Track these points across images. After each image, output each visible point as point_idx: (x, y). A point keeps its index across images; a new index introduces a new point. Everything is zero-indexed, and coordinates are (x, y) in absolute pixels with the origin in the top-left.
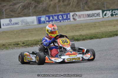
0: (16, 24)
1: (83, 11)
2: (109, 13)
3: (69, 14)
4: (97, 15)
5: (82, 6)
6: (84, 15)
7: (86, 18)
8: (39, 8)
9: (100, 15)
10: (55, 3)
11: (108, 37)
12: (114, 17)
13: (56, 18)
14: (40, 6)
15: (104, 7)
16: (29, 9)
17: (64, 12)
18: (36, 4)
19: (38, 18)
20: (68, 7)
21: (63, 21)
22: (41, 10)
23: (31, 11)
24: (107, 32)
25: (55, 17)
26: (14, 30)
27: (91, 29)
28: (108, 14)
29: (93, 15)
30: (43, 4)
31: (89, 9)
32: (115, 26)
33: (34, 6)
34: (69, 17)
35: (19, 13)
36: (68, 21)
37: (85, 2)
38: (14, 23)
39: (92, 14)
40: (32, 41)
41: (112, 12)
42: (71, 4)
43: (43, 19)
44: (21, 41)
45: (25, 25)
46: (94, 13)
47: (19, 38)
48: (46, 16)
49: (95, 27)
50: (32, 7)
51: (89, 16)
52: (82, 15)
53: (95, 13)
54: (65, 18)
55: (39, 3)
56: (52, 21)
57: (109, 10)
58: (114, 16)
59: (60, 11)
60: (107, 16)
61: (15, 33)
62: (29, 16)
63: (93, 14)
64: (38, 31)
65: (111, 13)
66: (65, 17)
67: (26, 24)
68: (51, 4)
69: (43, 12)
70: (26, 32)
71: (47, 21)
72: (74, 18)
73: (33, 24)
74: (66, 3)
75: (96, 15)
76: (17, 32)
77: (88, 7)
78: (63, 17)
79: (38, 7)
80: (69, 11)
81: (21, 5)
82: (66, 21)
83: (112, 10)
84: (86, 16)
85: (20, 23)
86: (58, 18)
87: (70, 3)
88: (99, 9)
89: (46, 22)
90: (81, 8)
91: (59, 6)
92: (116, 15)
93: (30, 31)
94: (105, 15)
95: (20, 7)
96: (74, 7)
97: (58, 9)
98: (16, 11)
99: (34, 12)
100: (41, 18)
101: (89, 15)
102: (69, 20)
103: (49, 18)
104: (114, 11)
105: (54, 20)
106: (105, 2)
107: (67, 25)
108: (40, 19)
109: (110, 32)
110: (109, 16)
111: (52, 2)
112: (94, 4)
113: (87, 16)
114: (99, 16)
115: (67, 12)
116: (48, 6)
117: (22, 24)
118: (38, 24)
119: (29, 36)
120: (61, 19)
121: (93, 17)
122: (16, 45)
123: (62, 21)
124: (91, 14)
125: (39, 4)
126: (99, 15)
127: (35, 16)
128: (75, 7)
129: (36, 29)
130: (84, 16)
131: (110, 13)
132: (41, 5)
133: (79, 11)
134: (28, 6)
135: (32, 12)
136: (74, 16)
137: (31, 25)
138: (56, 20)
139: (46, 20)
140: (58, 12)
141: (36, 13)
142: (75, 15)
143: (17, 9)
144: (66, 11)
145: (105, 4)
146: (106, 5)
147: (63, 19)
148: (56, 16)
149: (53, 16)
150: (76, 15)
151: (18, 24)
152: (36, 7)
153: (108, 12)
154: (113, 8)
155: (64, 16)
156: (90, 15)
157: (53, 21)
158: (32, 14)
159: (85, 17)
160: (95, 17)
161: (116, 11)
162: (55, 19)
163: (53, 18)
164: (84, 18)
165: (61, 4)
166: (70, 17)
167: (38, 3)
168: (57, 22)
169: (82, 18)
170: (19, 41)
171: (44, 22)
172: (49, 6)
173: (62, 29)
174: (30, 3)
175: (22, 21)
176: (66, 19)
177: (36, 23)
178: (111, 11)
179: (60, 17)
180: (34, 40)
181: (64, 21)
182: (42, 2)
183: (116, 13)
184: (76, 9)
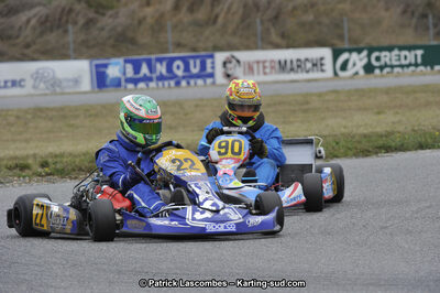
0: (14, 83)
1: (263, 48)
2: (358, 61)
3: (212, 56)
4: (314, 65)
5: (259, 28)
6: (264, 62)
7: (271, 73)
8: (103, 29)
9: (324, 68)
10: (162, 15)
11: (356, 155)
12: (376, 77)
13: (161, 69)
14: (106, 21)
15: (341, 37)
16: (66, 31)
17: (194, 50)
18: (91, 15)
19: (97, 66)
20: (207, 32)
21: (188, 83)
22: (110, 38)
23: (70, 38)
24: (353, 137)
25: (158, 66)
26: (8, 110)
27: (291, 119)
28: (354, 65)
29: (299, 66)
30: (116, 16)
31: (284, 43)
32: (379, 113)
33: (81, 21)
34: (209, 70)
35: (28, 46)
36: (205, 82)
37: (270, 13)
38: (6, 82)
39: (295, 63)
40: (75, 156)
41: (369, 56)
42: (220, 20)
43: (113, 71)
44: (34, 156)
45: (47, 92)
46: (303, 58)
47: (27, 141)
48: (126, 61)
49: (306, 111)
50: (75, 23)
51: (283, 66)
52: (258, 62)
53: (307, 60)
54: (195, 70)
55: (101, 11)
56: (147, 79)
57: (359, 51)
58: (377, 71)
59: (179, 46)
60: (350, 71)
61: (12, 119)
62: (64, 56)
63: (298, 60)
64: (96, 115)
65: (365, 61)
66: (195, 66)
67: (52, 85)
68: (145, 18)
69: (113, 46)
70: (51, 119)
71: (128, 80)
72: (230, 72)
73: (78, 90)
74: (201, 15)
75: (309, 65)
76: (18, 117)
77: (283, 36)
78: (187, 69)
79: (99, 25)
80: (210, 44)
81: (35, 16)
82: (200, 82)
83: (371, 50)
84: (272, 68)
85: (29, 83)
86: (169, 69)
87: (217, 17)
88: (320, 44)
89: (123, 83)
90: (255, 35)
91: (175, 27)
92: (381, 68)
93: (64, 117)
94: (344, 67)
95: (33, 22)
96: (230, 31)
97: (170, 36)
98: (18, 37)
99: (83, 42)
100: (106, 66)
101: (283, 62)
102: (209, 81)
103: (137, 70)
104: (375, 54)
105: (154, 76)
106: (345, 18)
107: (202, 100)
108: (102, 70)
109: (365, 136)
110: (357, 73)
111: (149, 11)
112: (302, 25)
113: (277, 66)
114: (322, 71)
115: (205, 50)
116: (136, 22)
117: (34, 87)
118: (96, 89)
119: (63, 134)
120: (180, 73)
121: (297, 72)
122: (17, 171)
123: (184, 83)
124: (292, 62)
125: (103, 15)
126: (322, 65)
127: (87, 58)
128: (234, 33)
129: (88, 110)
130: (264, 67)
131: (361, 60)
132: (110, 21)
133: (248, 48)
134: (60, 19)
135: (74, 42)
136: (228, 65)
137: (69, 94)
138: (161, 78)
139: (124, 74)
140: (171, 48)
141: (88, 47)
142: (234, 61)
143: (20, 28)
144: (201, 45)
145: (346, 25)
146: (349, 30)
147: (189, 76)
148: (164, 64)
149: (153, 62)
150: (238, 61)
151: (21, 86)
152: (89, 23)
153: (355, 56)
154: (375, 44)
155: (192, 62)
156: (289, 63)
157: (150, 79)
158: (75, 51)
159: (268, 70)
160: (307, 72)
161: (384, 53)
162: (158, 73)
163: (151, 69)
164: (265, 73)
165: (185, 17)
166: (213, 68)
167: (97, 12)
168: (166, 83)
169: (258, 73)
170: (27, 157)
171: (117, 84)
172: (140, 22)
173: (186, 114)
174: (71, 10)
175: (37, 76)
176: (198, 76)
177: (86, 84)
178: (365, 53)
179: (178, 67)
180: (84, 154)
181: (192, 82)
182: (112, 8)
183: (382, 63)
184: (236, 40)
